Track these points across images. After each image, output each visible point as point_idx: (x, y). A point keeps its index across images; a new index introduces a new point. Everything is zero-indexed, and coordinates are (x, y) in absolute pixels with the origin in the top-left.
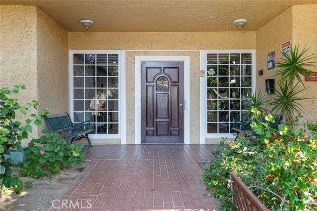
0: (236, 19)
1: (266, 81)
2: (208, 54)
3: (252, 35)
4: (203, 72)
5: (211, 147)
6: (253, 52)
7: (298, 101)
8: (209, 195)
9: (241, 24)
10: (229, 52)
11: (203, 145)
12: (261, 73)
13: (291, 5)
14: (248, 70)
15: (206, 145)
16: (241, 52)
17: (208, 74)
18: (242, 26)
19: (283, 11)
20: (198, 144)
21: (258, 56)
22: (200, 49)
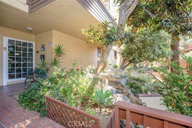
0: (28, 27)
1: (41, 55)
2: (9, 40)
3: (33, 36)
4: (5, 48)
5: (12, 85)
6: (34, 43)
7: (60, 63)
8: (27, 110)
9: (30, 30)
10: (22, 41)
11: (6, 86)
12: (38, 52)
13: (52, 29)
14: (31, 50)
15: (8, 86)
16: (28, 42)
17: (9, 50)
18: (31, 31)
19: (49, 30)
20: (2, 86)
21: (36, 45)
22: (4, 36)
